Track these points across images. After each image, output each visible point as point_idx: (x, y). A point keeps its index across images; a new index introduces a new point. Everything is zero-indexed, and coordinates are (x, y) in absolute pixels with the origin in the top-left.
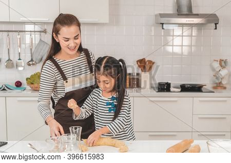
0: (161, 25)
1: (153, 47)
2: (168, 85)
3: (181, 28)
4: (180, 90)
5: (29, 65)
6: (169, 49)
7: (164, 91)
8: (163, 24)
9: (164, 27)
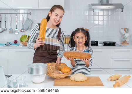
0: (92, 10)
1: (88, 21)
2: (97, 42)
3: (103, 11)
4: (103, 45)
5: (22, 31)
6: (96, 22)
7: (94, 46)
8: (93, 9)
9: (94, 11)
